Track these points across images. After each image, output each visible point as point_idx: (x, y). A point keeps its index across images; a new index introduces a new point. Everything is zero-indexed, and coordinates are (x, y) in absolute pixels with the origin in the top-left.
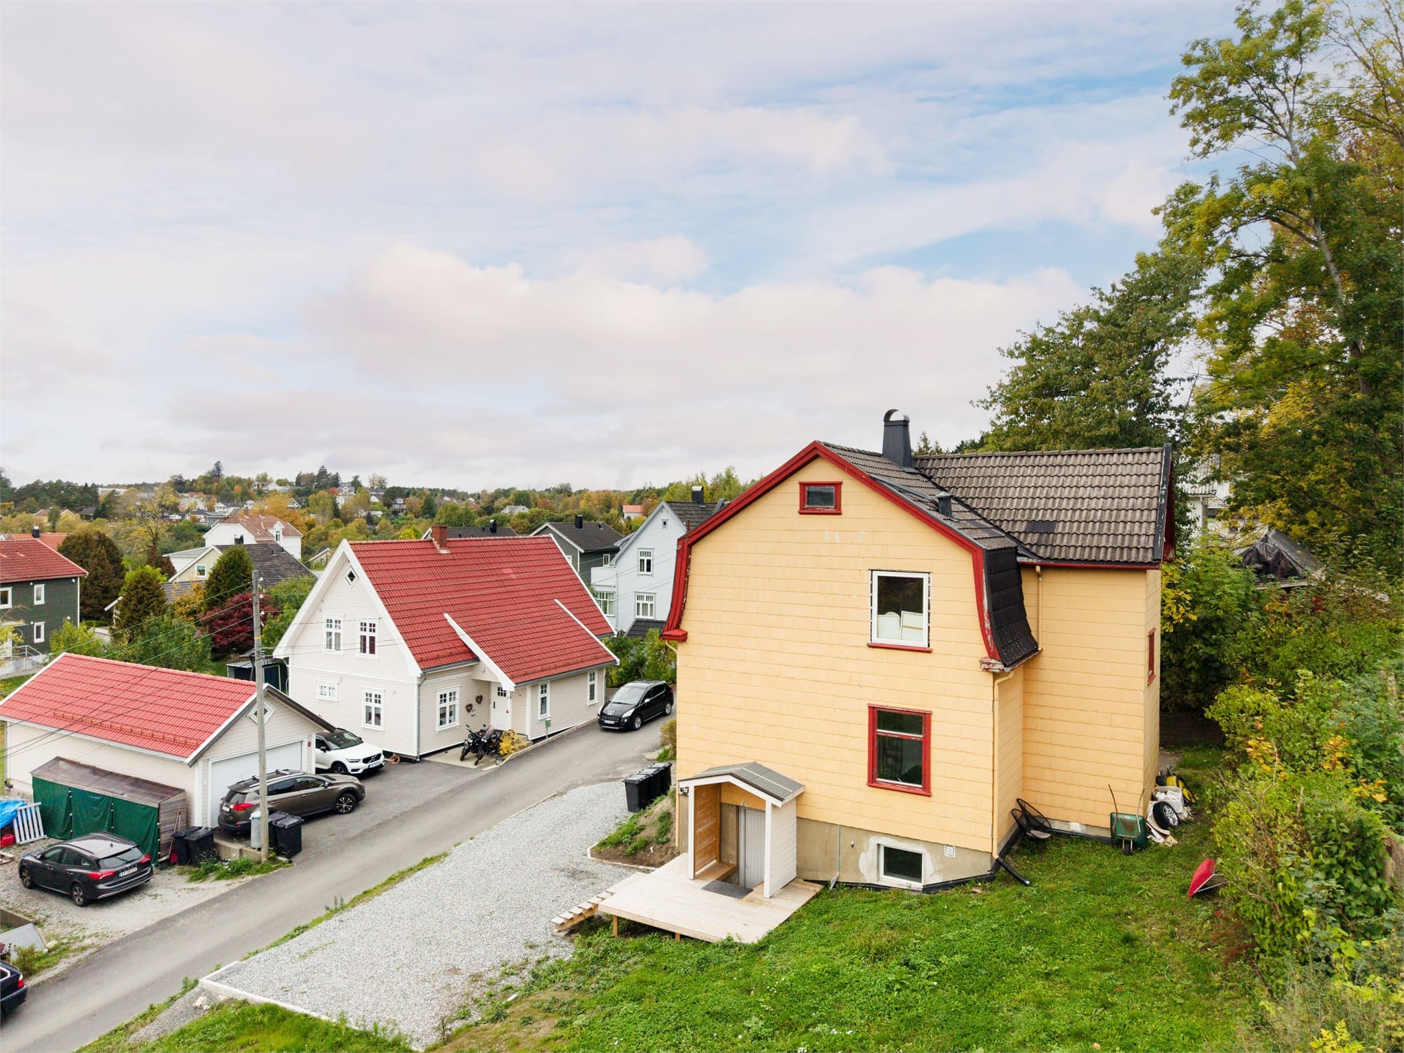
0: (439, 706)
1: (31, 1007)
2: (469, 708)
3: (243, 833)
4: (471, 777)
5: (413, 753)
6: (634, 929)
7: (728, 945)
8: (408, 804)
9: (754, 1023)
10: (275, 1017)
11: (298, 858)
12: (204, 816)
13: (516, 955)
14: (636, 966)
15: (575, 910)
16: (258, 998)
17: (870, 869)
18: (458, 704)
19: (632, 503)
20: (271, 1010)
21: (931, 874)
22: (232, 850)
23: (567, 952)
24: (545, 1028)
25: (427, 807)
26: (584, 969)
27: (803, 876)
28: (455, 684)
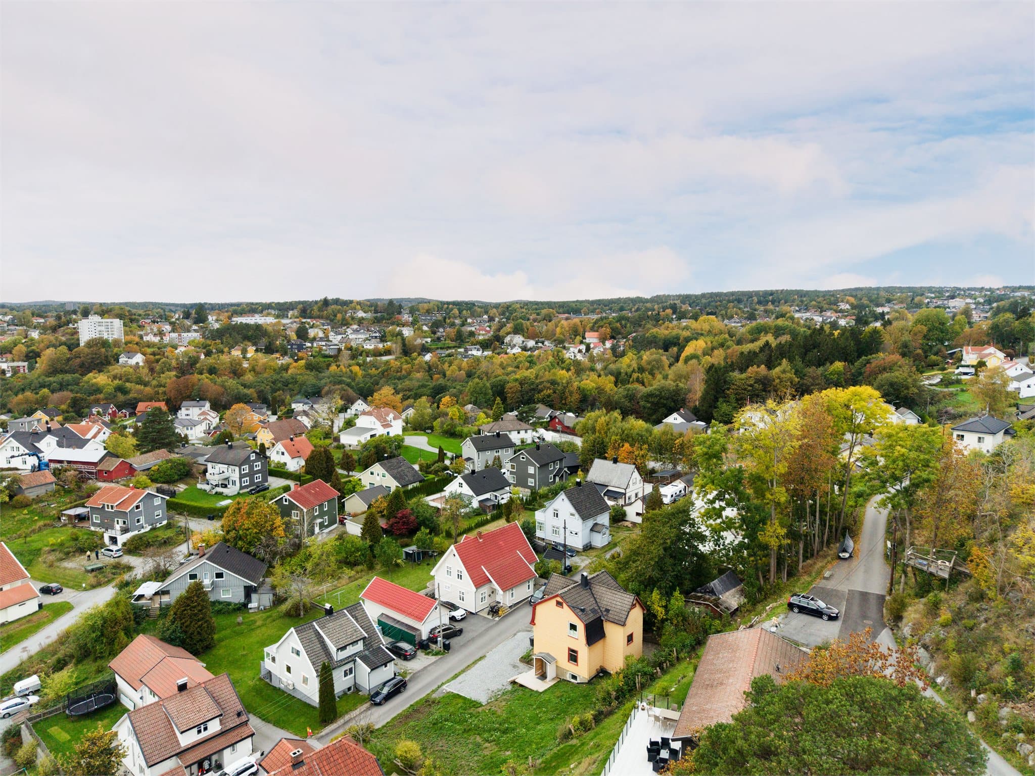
0: (481, 597)
1: (409, 686)
2: (490, 596)
3: (436, 642)
4: (491, 624)
5: (474, 612)
6: (521, 686)
7: (537, 692)
8: (475, 634)
9: (535, 707)
10: (459, 696)
11: (450, 651)
12: (425, 637)
13: (500, 687)
14: (520, 693)
15: (512, 679)
16: (455, 692)
17: (568, 678)
18: (486, 595)
19: (592, 329)
20: (458, 695)
21: (579, 681)
22: (433, 646)
23: (510, 688)
24: (504, 703)
25: (481, 635)
26: (512, 692)
27: (557, 677)
28: (485, 590)
